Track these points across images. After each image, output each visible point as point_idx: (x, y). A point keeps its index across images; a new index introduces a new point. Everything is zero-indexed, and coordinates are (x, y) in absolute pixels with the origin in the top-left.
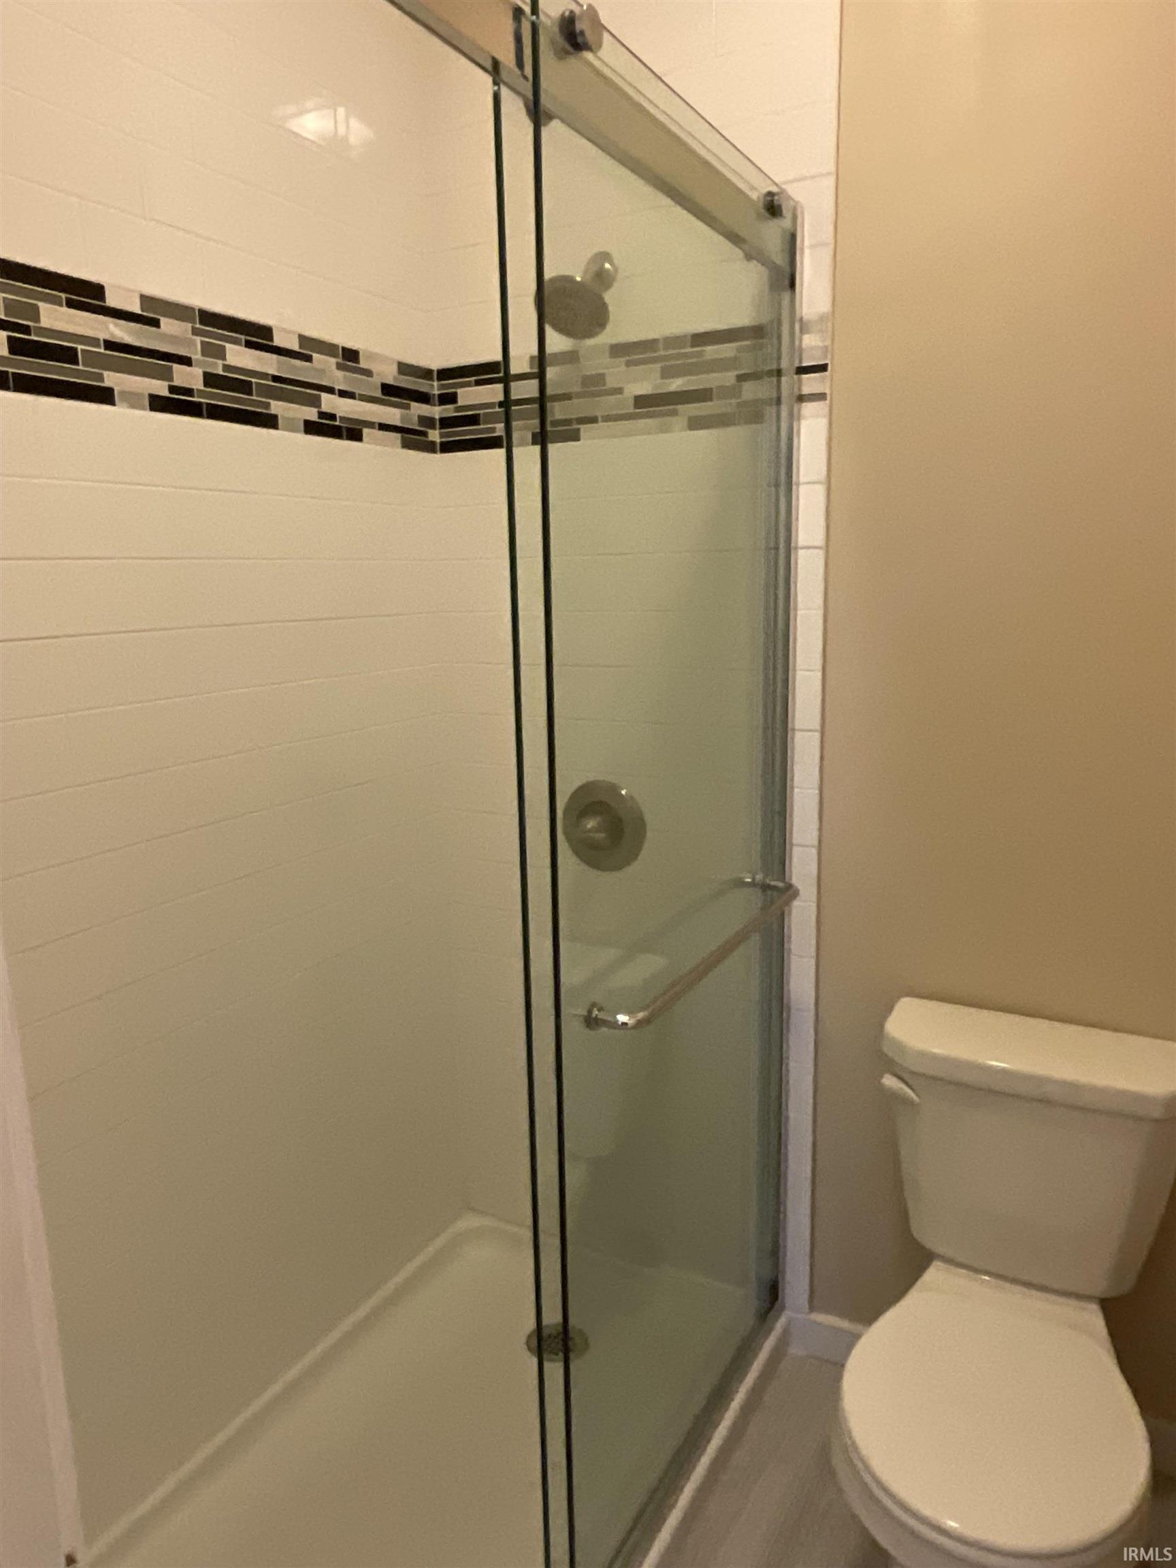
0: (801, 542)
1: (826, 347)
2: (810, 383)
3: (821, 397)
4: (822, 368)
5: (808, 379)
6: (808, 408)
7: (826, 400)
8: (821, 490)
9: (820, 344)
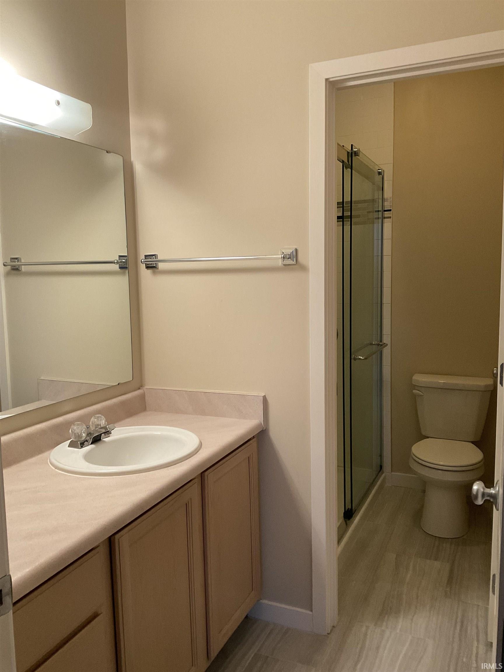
0: (385, 255)
1: (391, 205)
2: (386, 214)
3: (390, 217)
4: (390, 210)
5: (386, 213)
6: (386, 220)
7: (391, 218)
8: (390, 241)
9: (389, 204)
